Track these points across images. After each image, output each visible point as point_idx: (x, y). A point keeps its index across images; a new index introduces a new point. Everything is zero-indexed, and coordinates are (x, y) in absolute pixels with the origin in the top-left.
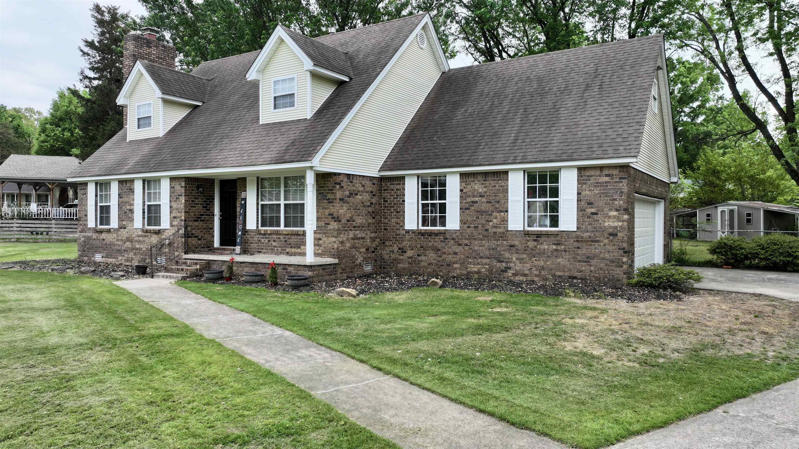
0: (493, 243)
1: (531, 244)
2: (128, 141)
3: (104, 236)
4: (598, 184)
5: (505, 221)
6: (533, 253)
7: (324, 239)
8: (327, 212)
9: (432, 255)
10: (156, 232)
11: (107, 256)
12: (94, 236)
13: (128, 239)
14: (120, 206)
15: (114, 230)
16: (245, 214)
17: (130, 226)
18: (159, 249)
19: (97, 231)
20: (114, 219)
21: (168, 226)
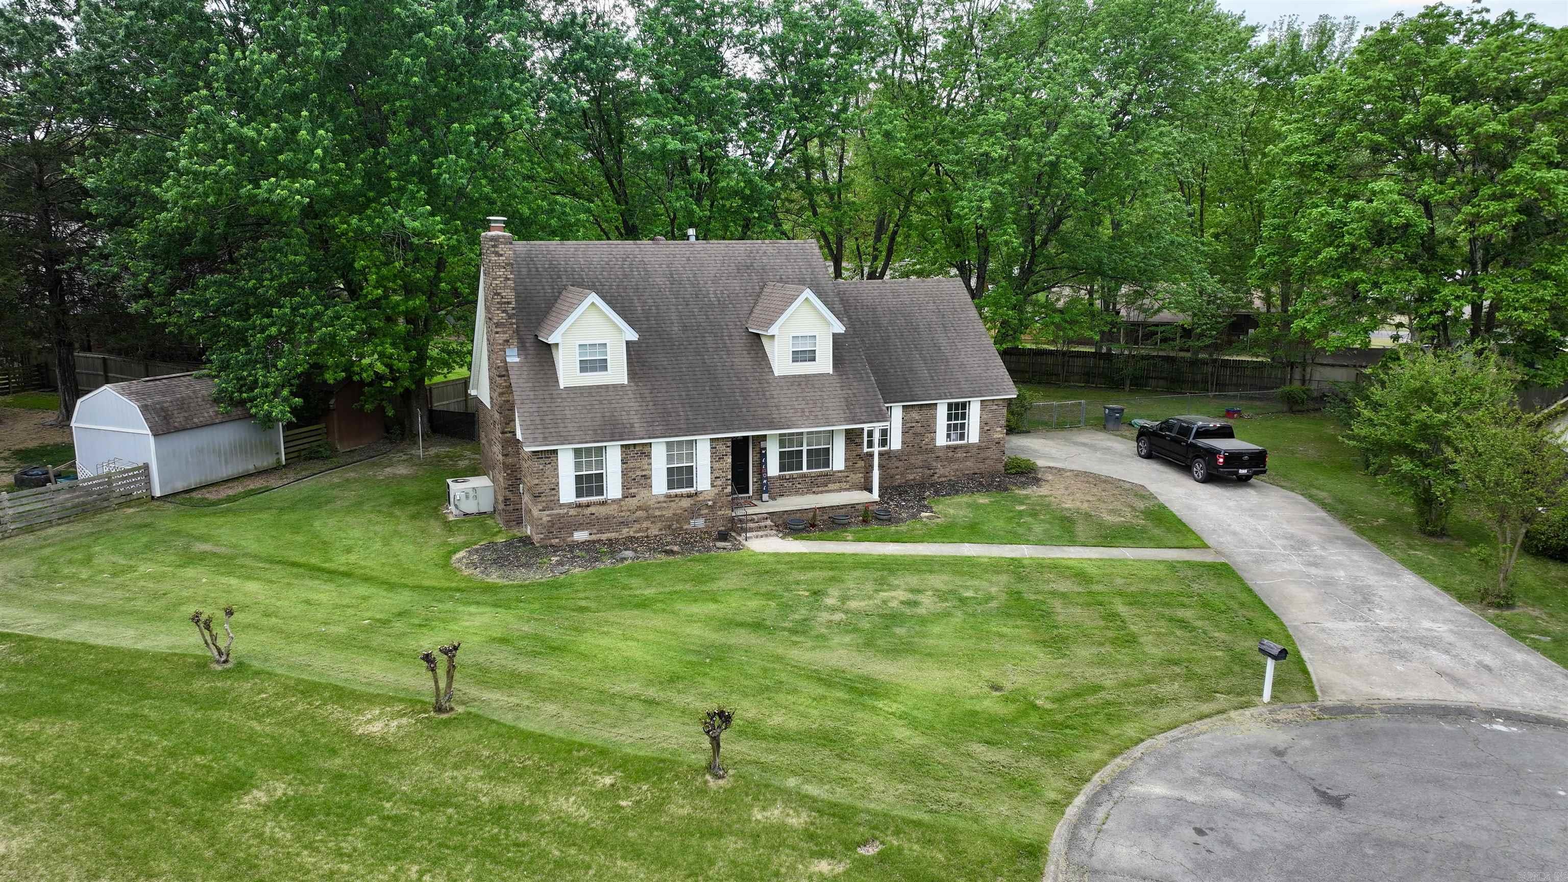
1: (950, 454)
2: (562, 387)
3: (592, 509)
4: (992, 411)
6: (951, 460)
7: (852, 475)
8: (855, 453)
10: (689, 496)
11: (600, 532)
12: (572, 512)
13: (639, 508)
14: (624, 474)
15: (614, 501)
16: (766, 463)
17: (643, 494)
18: (694, 512)
19: (579, 506)
20: (613, 488)
21: (708, 487)
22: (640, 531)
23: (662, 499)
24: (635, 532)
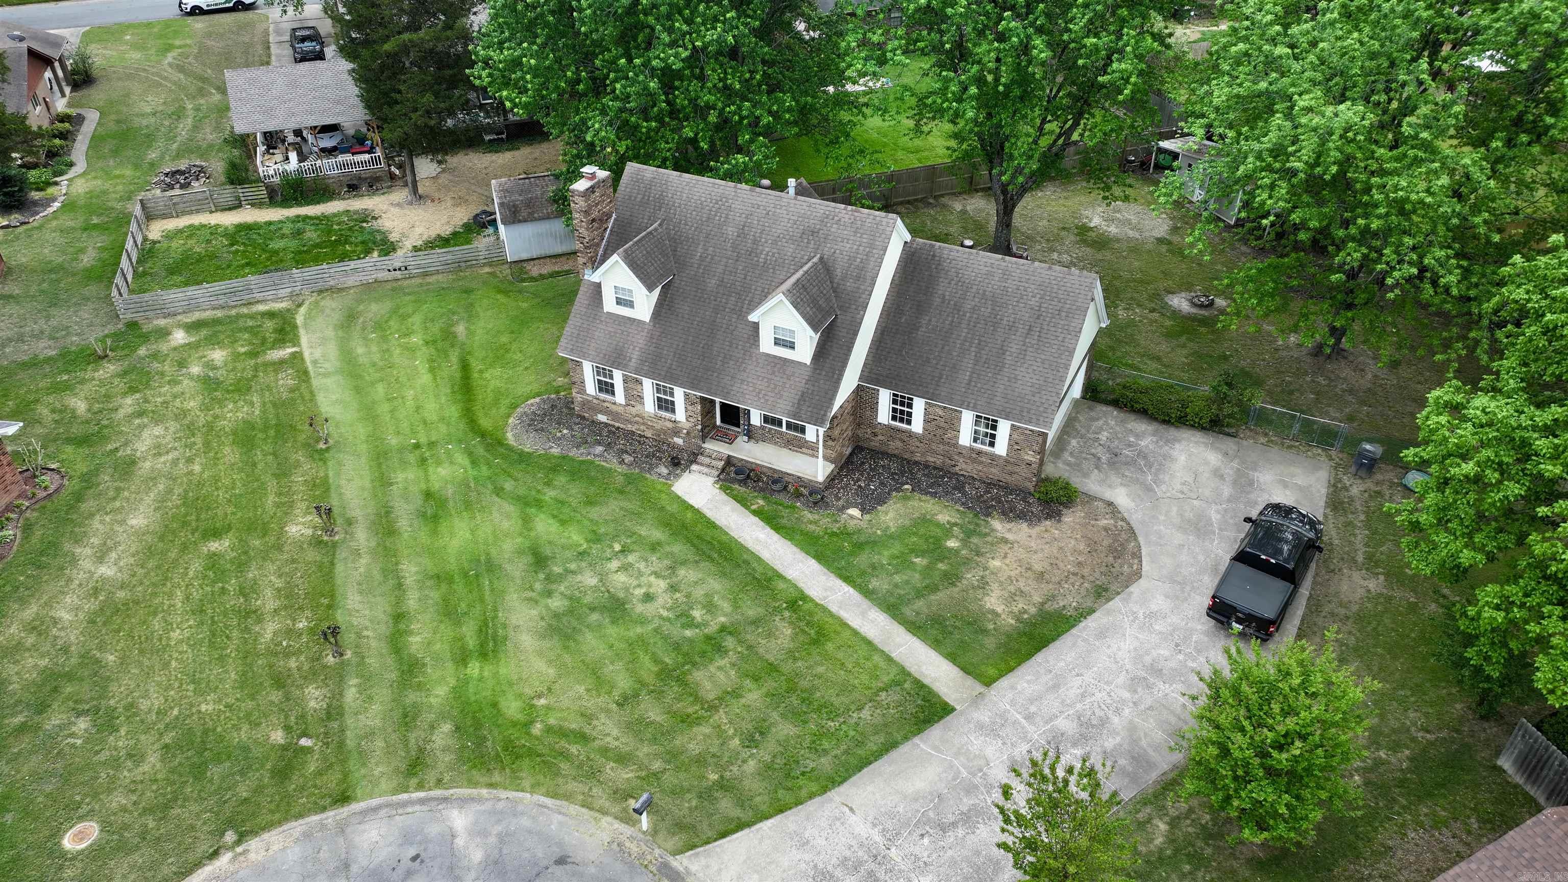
0: (947, 448)
1: (974, 456)
2: (606, 313)
3: (608, 404)
5: (957, 437)
6: (974, 461)
9: (899, 444)
10: (672, 420)
11: (614, 421)
12: (595, 401)
13: (637, 415)
14: (626, 389)
15: (621, 404)
17: (639, 407)
18: (675, 432)
19: (600, 399)
20: (620, 396)
21: (685, 420)
22: (639, 430)
23: (652, 415)
24: (636, 429)
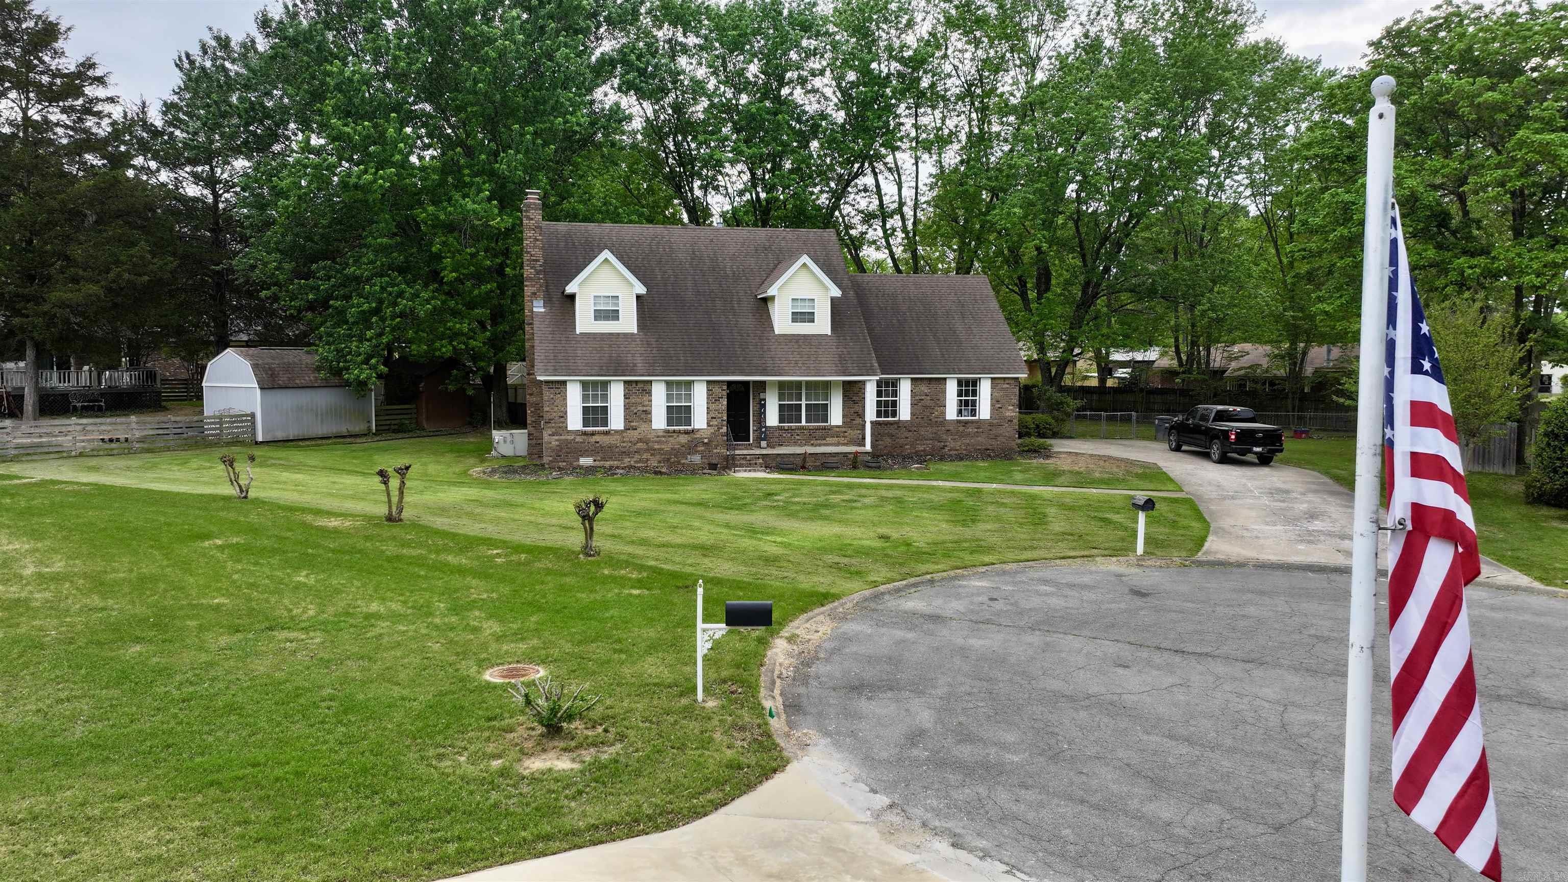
0: (934, 429)
1: (961, 429)
4: (1002, 388)
5: (944, 413)
6: (962, 435)
7: (846, 432)
8: (852, 410)
10: (687, 432)
11: (604, 459)
12: (579, 439)
13: (640, 440)
14: (627, 408)
15: (616, 432)
16: (765, 413)
17: (643, 427)
18: (691, 448)
19: (585, 433)
20: (617, 421)
21: (705, 426)
22: (640, 461)
23: (661, 434)
24: (636, 462)
